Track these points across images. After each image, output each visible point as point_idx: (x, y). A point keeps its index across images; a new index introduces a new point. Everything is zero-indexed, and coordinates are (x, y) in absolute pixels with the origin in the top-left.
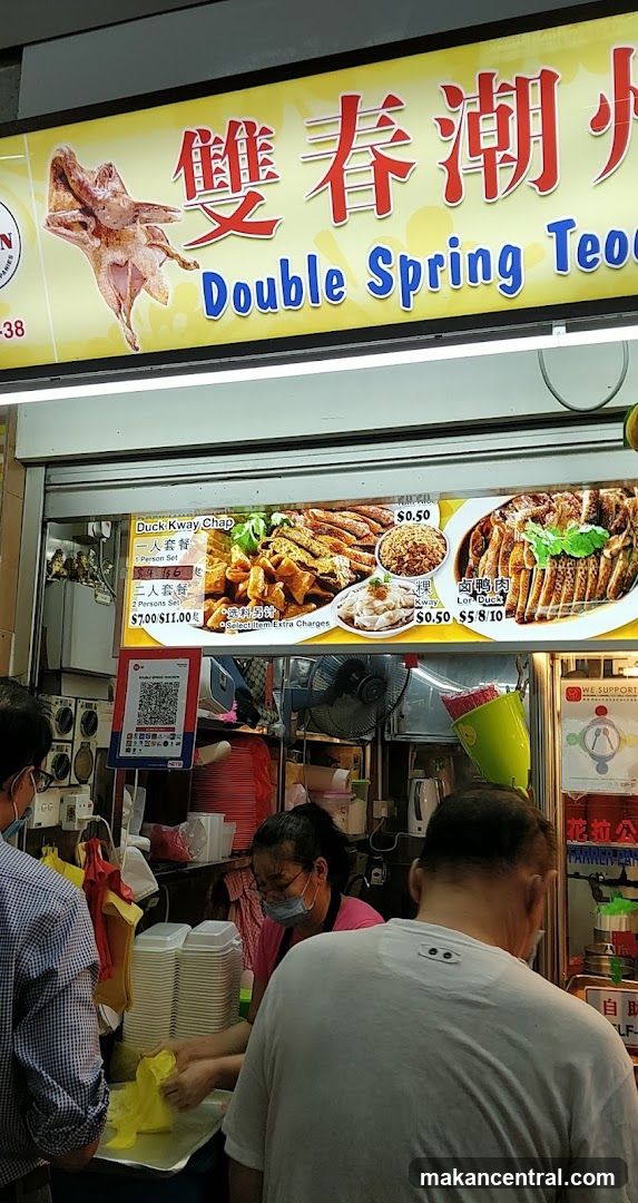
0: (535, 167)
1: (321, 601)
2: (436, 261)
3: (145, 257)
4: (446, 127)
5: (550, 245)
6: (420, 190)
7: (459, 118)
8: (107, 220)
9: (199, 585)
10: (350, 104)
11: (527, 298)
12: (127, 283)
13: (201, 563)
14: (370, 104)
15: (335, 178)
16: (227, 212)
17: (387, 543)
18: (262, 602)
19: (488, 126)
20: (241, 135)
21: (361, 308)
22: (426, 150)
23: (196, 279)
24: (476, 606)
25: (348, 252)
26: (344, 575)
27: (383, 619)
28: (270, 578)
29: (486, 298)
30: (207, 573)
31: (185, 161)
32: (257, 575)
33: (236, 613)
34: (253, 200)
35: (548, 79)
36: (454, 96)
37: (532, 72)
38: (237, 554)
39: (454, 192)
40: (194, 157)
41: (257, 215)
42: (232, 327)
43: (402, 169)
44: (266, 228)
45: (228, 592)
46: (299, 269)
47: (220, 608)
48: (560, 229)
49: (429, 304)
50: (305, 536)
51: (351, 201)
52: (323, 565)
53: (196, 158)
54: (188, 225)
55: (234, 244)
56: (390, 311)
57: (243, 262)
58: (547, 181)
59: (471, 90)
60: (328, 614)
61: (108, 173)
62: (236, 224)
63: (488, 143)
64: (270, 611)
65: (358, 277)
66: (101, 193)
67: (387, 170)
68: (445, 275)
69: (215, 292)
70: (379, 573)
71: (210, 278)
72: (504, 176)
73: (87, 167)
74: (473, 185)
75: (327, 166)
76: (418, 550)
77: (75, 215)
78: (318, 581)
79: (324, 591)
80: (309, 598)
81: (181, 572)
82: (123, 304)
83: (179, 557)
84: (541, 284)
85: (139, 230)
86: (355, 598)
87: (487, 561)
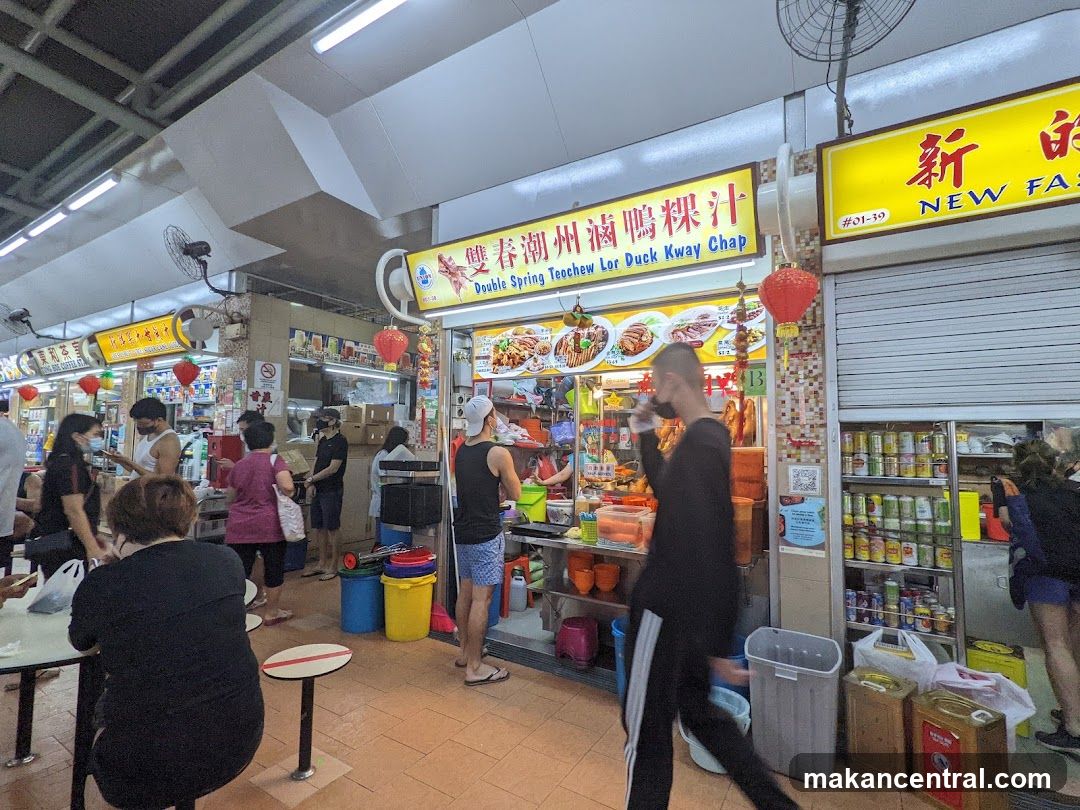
0: (543, 255)
1: (521, 364)
2: (525, 278)
3: (461, 279)
4: (523, 245)
5: (549, 273)
6: (519, 261)
7: (526, 244)
8: (452, 270)
9: (491, 361)
10: (501, 241)
11: (546, 287)
12: (458, 286)
13: (492, 355)
14: (506, 241)
15: (500, 258)
16: (478, 268)
17: (537, 346)
18: (507, 365)
19: (532, 245)
20: (479, 248)
21: (511, 290)
22: (519, 252)
23: (473, 284)
24: (559, 364)
25: (506, 276)
26: (527, 356)
27: (537, 368)
28: (509, 358)
29: (537, 287)
30: (493, 357)
31: (467, 256)
32: (506, 357)
33: (501, 368)
34: (483, 264)
35: (543, 233)
36: (524, 238)
37: (540, 232)
38: (501, 352)
39: (527, 261)
40: (469, 255)
41: (485, 268)
42: (482, 296)
43: (515, 256)
44: (487, 271)
45: (498, 362)
46: (496, 281)
47: (497, 367)
48: (551, 269)
49: (526, 289)
50: (517, 345)
51: (505, 264)
52: (522, 354)
54: (469, 272)
55: (481, 275)
56: (516, 291)
57: (483, 280)
58: (546, 258)
59: (527, 237)
60: (523, 368)
61: (450, 259)
62: (481, 270)
63: (533, 249)
64: (509, 367)
65: (509, 283)
66: (450, 264)
67: (512, 256)
68: (528, 282)
69: (478, 288)
70: (535, 355)
71: (476, 284)
72: (537, 257)
73: (446, 257)
74: (531, 259)
75: (498, 256)
76: (545, 348)
77: (444, 269)
78: (521, 358)
79: (523, 360)
80: (518, 363)
81: (487, 357)
82: (458, 291)
83: (486, 353)
84: (549, 283)
85: (459, 272)
86: (530, 362)
87: (561, 351)
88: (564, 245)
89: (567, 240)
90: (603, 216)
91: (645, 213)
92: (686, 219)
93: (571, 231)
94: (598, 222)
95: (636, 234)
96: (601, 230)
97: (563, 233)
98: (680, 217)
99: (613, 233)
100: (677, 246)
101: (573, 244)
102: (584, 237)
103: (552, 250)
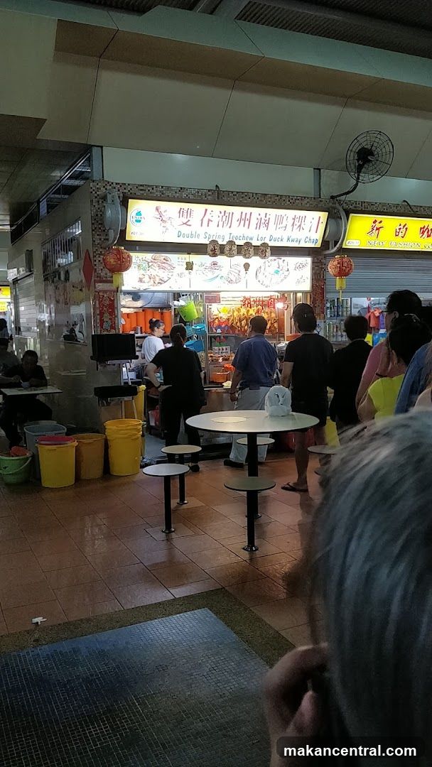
0: (229, 225)
2: (214, 235)
3: (169, 226)
4: (219, 217)
5: (229, 236)
6: (213, 225)
7: (221, 216)
8: (164, 219)
10: (206, 210)
12: (165, 230)
14: (208, 212)
15: (202, 220)
16: (184, 222)
19: (224, 217)
20: (189, 210)
21: (202, 240)
22: (215, 220)
25: (201, 231)
31: (179, 213)
34: (189, 220)
35: (233, 213)
36: (221, 212)
37: (231, 212)
38: (142, 272)
39: (218, 226)
41: (188, 223)
42: (181, 240)
43: (211, 221)
44: (190, 225)
46: (194, 233)
48: (231, 234)
51: (204, 224)
53: (181, 212)
54: (177, 223)
55: (185, 227)
57: (185, 230)
58: (230, 227)
61: (165, 211)
62: (186, 224)
63: (224, 220)
65: (202, 236)
66: (164, 214)
67: (209, 221)
69: (180, 234)
71: (179, 231)
72: (225, 225)
74: (221, 225)
75: (201, 218)
77: (158, 216)
85: (169, 222)
88: (242, 222)
89: (245, 220)
90: (266, 214)
91: (285, 218)
92: (300, 226)
93: (248, 217)
94: (263, 216)
95: (278, 226)
96: (263, 221)
97: (243, 217)
98: (298, 224)
99: (268, 223)
100: (293, 237)
101: (247, 223)
102: (254, 221)
103: (235, 223)
